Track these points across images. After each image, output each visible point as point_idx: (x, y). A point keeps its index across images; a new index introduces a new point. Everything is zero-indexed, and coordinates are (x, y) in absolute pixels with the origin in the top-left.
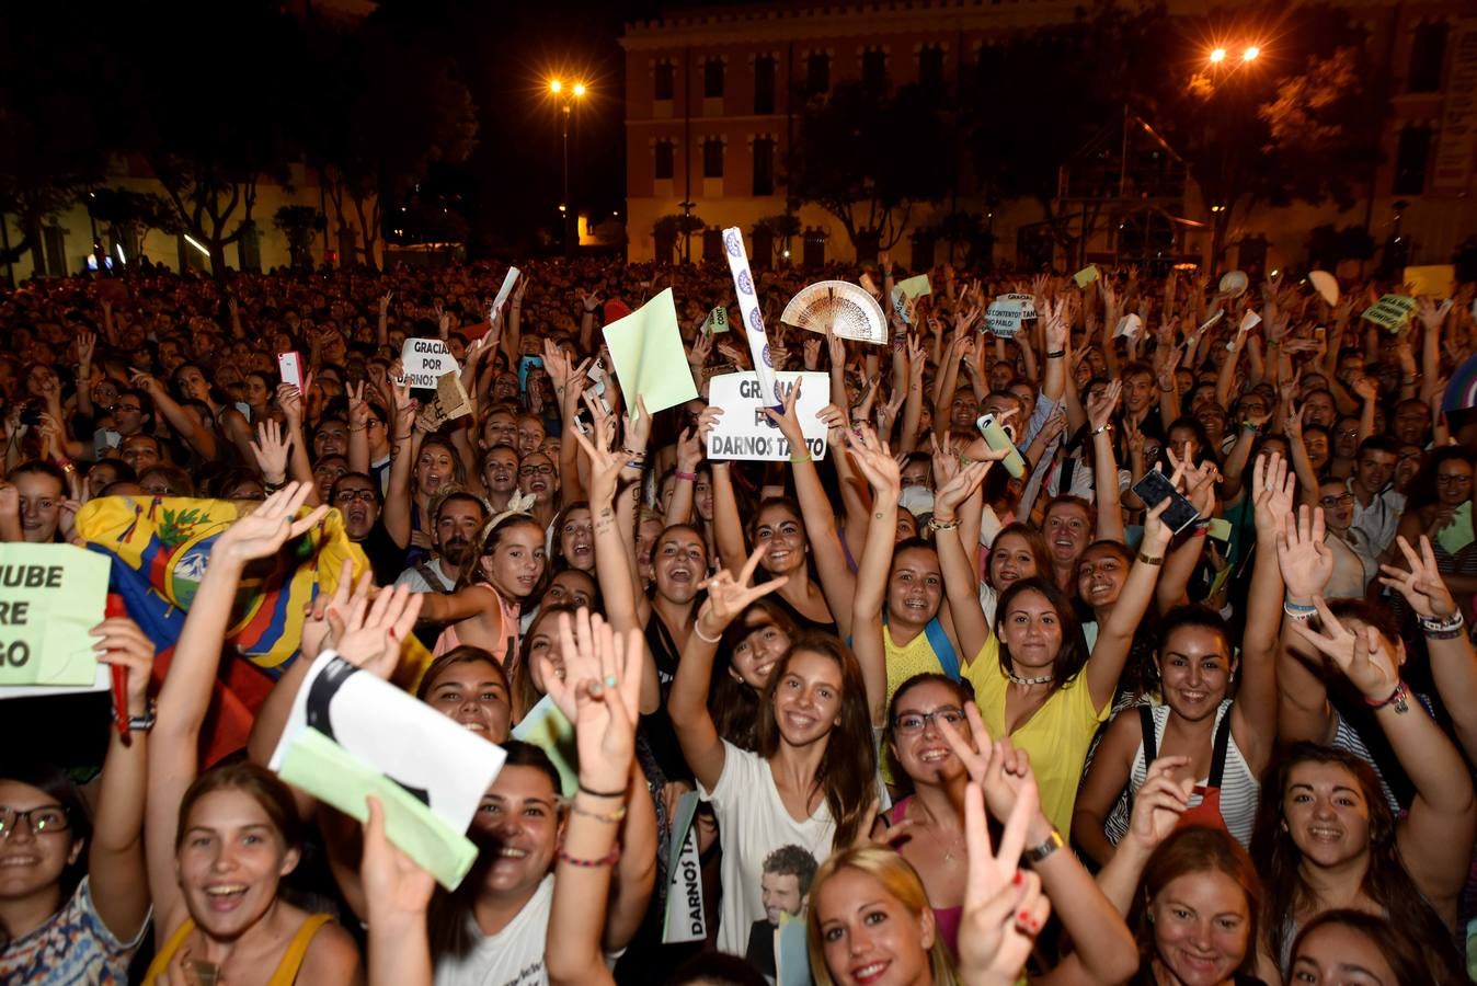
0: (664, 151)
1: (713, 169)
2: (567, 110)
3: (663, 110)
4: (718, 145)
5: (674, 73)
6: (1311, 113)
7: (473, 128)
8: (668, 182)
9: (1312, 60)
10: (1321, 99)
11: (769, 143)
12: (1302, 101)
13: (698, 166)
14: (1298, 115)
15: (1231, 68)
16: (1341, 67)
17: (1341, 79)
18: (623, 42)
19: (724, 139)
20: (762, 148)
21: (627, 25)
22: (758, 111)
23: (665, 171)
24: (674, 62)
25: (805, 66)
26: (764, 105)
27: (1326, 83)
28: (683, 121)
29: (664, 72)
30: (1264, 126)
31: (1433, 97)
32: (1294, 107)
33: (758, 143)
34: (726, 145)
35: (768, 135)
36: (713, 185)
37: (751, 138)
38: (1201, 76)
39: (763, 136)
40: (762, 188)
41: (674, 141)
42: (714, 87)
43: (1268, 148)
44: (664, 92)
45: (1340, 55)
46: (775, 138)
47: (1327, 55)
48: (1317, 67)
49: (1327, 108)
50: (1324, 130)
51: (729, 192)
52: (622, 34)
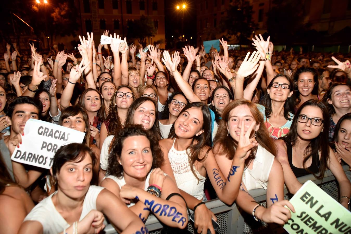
6: (62, 16)
9: (60, 4)
10: (63, 13)
12: (59, 13)
14: (59, 16)
16: (66, 6)
17: (66, 9)
27: (64, 9)
30: (53, 18)
31: (89, 14)
43: (54, 23)
45: (65, 3)
47: (62, 3)
48: (61, 6)
49: (64, 15)
50: (65, 20)
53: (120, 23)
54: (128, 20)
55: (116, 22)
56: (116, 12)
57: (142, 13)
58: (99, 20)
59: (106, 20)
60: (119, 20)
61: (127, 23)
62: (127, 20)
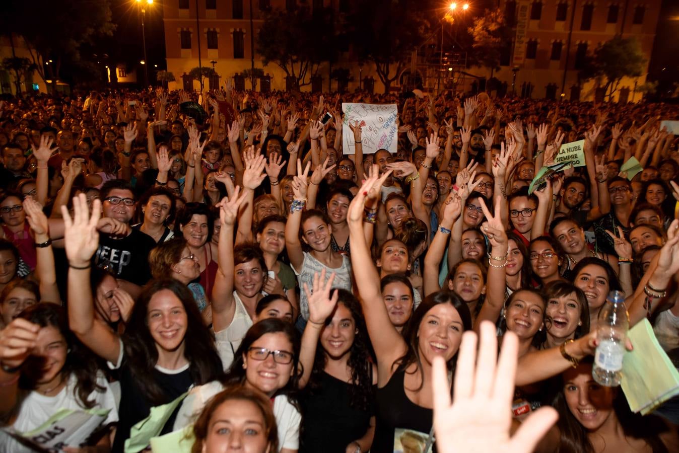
0: (186, 35)
1: (213, 45)
4: (215, 33)
6: (489, 32)
8: (189, 51)
9: (487, 11)
10: (493, 27)
11: (241, 33)
12: (485, 28)
13: (204, 44)
14: (485, 33)
15: (459, 12)
16: (499, 15)
17: (499, 20)
19: (218, 30)
20: (238, 36)
22: (234, 17)
23: (186, 44)
26: (237, 14)
27: (494, 21)
28: (195, 20)
30: (471, 38)
32: (483, 29)
33: (235, 33)
34: (245, 34)
35: (241, 29)
36: (213, 53)
37: (232, 30)
38: (449, 14)
39: (238, 30)
40: (238, 54)
41: (191, 30)
42: (211, 4)
43: (474, 46)
45: (498, 10)
46: (244, 31)
47: (492, 9)
48: (490, 14)
49: (496, 31)
50: (494, 39)
51: (221, 56)
53: (563, 47)
54: (581, 42)
55: (557, 46)
56: (560, 27)
57: (610, 30)
58: (528, 40)
59: (539, 40)
60: (564, 42)
61: (577, 47)
62: (578, 42)
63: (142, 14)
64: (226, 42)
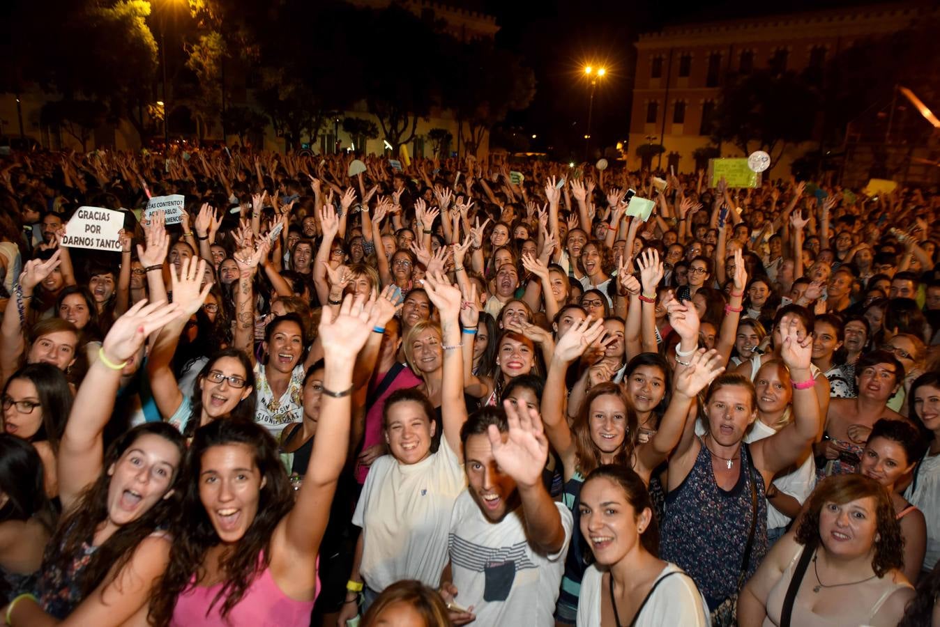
0: (653, 107)
1: (679, 119)
2: (594, 83)
3: (655, 83)
4: (683, 104)
5: (663, 62)
7: (533, 92)
8: (653, 125)
11: (712, 104)
13: (670, 117)
18: (637, 45)
19: (687, 101)
20: (708, 107)
21: (640, 35)
22: (708, 85)
23: (651, 119)
24: (664, 56)
25: (739, 59)
26: (711, 82)
28: (665, 90)
29: (658, 61)
33: (706, 104)
34: (687, 105)
35: (712, 100)
36: (678, 128)
37: (702, 101)
39: (709, 101)
40: (703, 132)
41: (659, 102)
42: (685, 71)
44: (656, 74)
46: (716, 102)
51: (687, 133)
52: (637, 40)
63: (592, 85)
64: (694, 115)
